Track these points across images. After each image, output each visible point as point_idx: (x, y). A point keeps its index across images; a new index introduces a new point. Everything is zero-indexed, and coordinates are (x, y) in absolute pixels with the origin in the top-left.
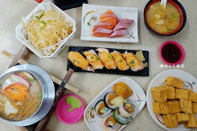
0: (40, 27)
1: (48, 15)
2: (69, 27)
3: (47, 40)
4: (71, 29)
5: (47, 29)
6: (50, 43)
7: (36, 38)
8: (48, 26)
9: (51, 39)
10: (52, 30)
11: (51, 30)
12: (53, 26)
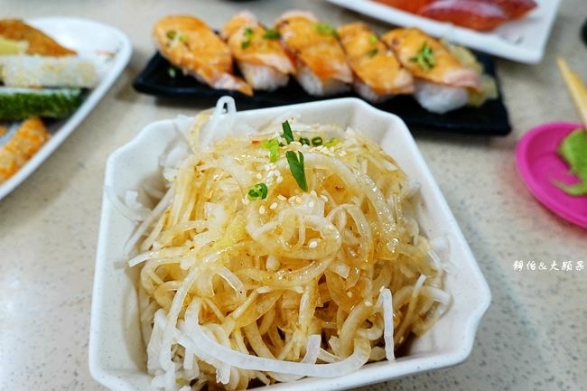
0: (255, 179)
1: (349, 154)
2: (421, 300)
3: (231, 280)
4: (424, 317)
5: (282, 215)
6: (238, 313)
7: (186, 226)
8: (307, 207)
9: (262, 290)
10: (313, 244)
11: (308, 238)
12: (335, 223)
